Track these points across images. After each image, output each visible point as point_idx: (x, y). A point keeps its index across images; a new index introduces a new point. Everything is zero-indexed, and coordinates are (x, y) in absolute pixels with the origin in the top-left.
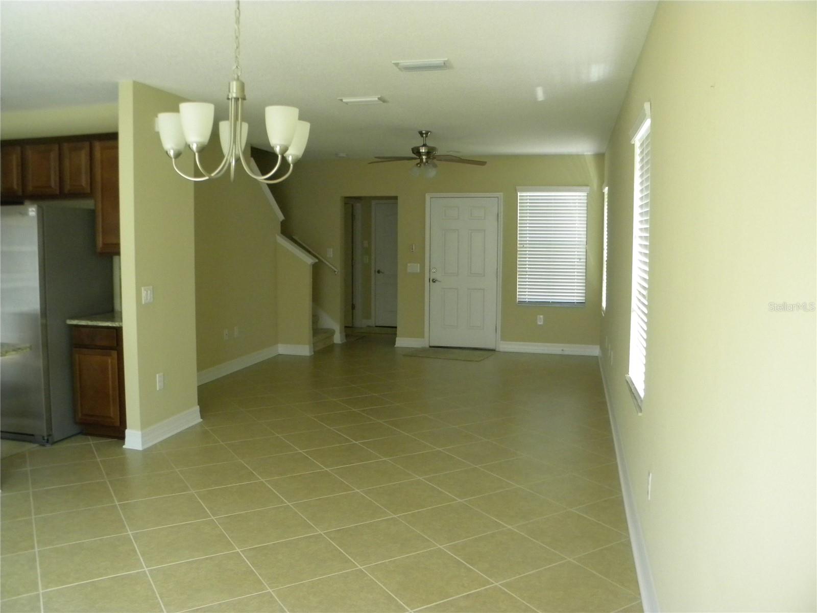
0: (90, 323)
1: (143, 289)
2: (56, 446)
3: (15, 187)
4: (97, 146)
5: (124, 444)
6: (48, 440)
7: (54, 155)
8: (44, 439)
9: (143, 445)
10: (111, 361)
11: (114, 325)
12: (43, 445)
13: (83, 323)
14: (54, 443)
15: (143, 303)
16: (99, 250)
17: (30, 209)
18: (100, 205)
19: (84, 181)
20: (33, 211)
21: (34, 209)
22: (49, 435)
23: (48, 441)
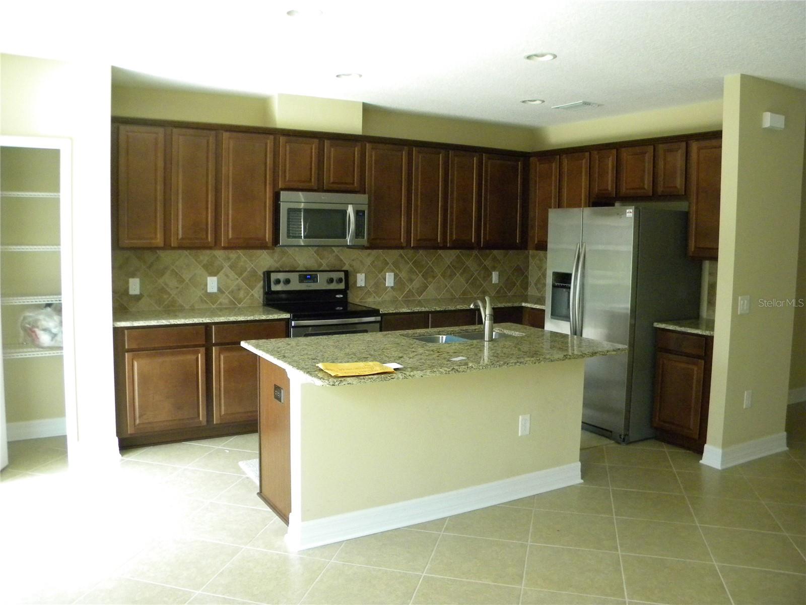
0: (678, 329)
1: (740, 298)
2: (631, 447)
3: (610, 189)
4: (694, 146)
5: (701, 459)
6: (624, 438)
7: (648, 157)
8: (621, 438)
9: (722, 464)
10: (696, 371)
11: (704, 334)
12: (619, 443)
13: (671, 327)
14: (629, 443)
15: (739, 313)
16: (691, 254)
17: (628, 211)
18: (694, 208)
19: (679, 182)
20: (631, 212)
21: (631, 211)
22: (625, 435)
23: (624, 440)
